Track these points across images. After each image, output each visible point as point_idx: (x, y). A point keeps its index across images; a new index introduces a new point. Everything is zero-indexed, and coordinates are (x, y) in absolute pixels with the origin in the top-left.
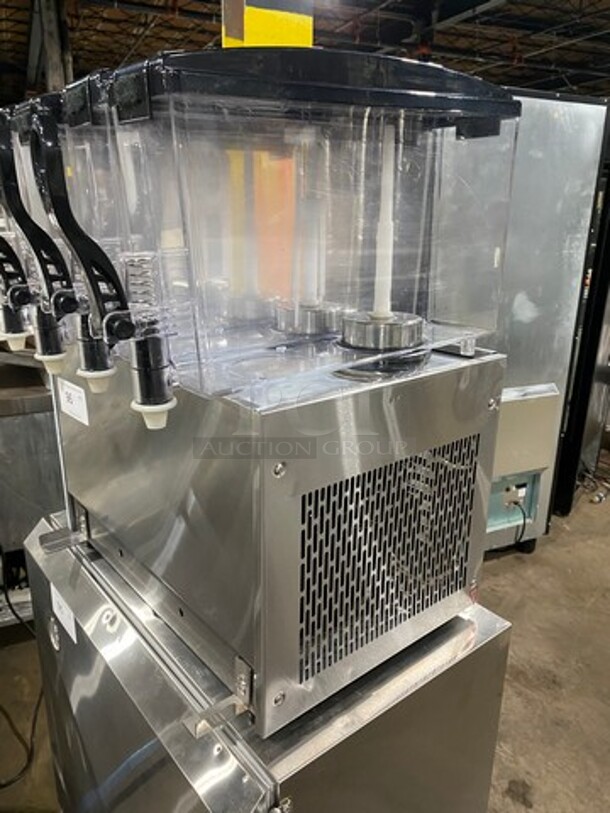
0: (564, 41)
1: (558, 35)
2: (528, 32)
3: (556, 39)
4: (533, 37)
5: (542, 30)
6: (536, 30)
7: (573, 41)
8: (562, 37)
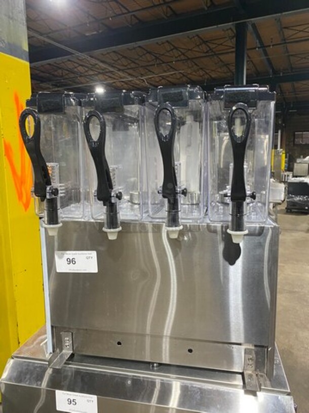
0: (55, 88)
1: (52, 85)
2: (39, 82)
3: (51, 87)
4: (41, 85)
5: (45, 82)
6: (42, 82)
7: (59, 89)
8: (54, 86)
